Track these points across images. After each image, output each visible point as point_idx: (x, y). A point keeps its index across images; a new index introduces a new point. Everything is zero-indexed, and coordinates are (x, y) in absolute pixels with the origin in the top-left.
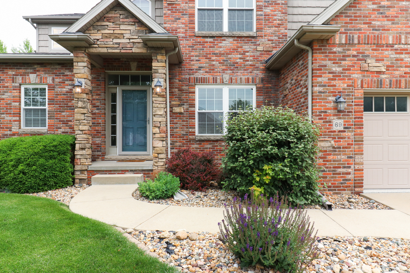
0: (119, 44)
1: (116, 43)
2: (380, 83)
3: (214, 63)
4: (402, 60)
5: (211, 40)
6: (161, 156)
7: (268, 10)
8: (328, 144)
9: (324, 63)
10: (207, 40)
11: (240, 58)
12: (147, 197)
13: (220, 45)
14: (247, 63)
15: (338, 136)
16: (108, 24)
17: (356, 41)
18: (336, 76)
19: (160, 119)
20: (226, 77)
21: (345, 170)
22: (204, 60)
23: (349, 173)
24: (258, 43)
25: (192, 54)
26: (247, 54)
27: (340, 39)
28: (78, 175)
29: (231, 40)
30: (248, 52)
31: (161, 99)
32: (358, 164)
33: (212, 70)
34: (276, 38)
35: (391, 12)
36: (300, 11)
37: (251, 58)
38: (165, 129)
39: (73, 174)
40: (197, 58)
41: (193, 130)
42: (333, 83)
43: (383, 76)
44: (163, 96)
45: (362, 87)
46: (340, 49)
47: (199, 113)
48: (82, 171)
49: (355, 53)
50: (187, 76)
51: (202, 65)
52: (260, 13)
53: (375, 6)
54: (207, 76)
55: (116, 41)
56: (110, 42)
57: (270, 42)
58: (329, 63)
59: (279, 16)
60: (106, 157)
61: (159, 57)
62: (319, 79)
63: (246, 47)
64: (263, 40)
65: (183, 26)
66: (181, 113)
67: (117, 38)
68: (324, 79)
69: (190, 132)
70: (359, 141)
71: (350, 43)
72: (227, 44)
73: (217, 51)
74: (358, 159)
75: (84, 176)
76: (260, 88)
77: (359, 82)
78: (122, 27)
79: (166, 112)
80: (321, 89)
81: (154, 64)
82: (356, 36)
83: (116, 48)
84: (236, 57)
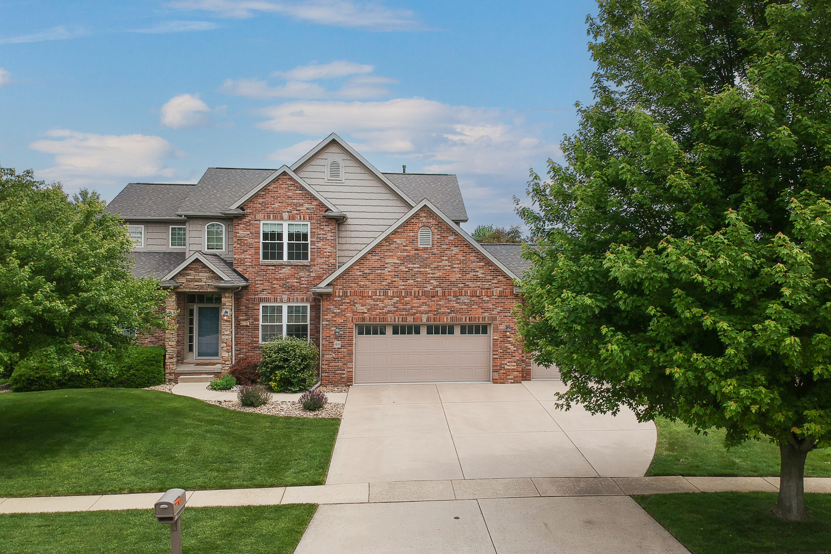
0: (198, 285)
1: (196, 285)
2: (364, 319)
3: (275, 286)
4: (378, 305)
5: (273, 268)
6: (227, 363)
7: (320, 245)
8: (331, 356)
9: (329, 307)
10: (269, 268)
11: (297, 282)
12: (215, 389)
13: (280, 271)
14: (303, 286)
15: (337, 351)
16: (191, 272)
17: (349, 294)
18: (337, 315)
19: (227, 337)
20: (285, 297)
21: (341, 372)
22: (267, 284)
23: (344, 374)
24: (311, 270)
25: (257, 279)
26: (302, 279)
27: (339, 294)
28: (168, 377)
29: (289, 268)
30: (303, 277)
31: (227, 323)
32: (349, 368)
33: (273, 290)
34: (327, 266)
35: (371, 277)
36: (357, 234)
37: (306, 282)
38: (230, 344)
39: (164, 375)
40: (261, 282)
41: (257, 339)
42: (335, 319)
43: (366, 315)
44: (228, 321)
45: (352, 321)
46: (339, 299)
47: (262, 325)
48: (170, 374)
49: (348, 301)
50: (253, 297)
51: (265, 288)
52: (313, 247)
53: (361, 273)
54: (269, 296)
55: (195, 284)
56: (193, 284)
57: (321, 270)
58: (332, 307)
59: (329, 249)
60: (184, 361)
61: (227, 295)
62: (326, 317)
63: (302, 274)
64: (316, 268)
65: (250, 257)
66: (247, 326)
67: (196, 281)
68: (329, 317)
69: (255, 341)
70: (350, 354)
71: (345, 295)
72: (286, 270)
73: (277, 277)
74: (349, 365)
75: (172, 377)
76: (312, 305)
77: (351, 319)
78: (200, 274)
79: (232, 332)
80: (327, 323)
81: (222, 299)
82: (349, 291)
83: (196, 289)
84: (293, 282)
